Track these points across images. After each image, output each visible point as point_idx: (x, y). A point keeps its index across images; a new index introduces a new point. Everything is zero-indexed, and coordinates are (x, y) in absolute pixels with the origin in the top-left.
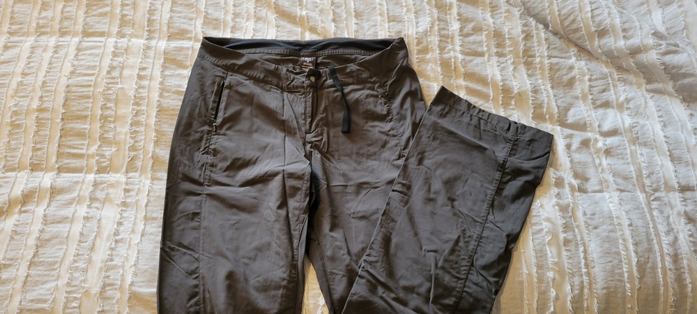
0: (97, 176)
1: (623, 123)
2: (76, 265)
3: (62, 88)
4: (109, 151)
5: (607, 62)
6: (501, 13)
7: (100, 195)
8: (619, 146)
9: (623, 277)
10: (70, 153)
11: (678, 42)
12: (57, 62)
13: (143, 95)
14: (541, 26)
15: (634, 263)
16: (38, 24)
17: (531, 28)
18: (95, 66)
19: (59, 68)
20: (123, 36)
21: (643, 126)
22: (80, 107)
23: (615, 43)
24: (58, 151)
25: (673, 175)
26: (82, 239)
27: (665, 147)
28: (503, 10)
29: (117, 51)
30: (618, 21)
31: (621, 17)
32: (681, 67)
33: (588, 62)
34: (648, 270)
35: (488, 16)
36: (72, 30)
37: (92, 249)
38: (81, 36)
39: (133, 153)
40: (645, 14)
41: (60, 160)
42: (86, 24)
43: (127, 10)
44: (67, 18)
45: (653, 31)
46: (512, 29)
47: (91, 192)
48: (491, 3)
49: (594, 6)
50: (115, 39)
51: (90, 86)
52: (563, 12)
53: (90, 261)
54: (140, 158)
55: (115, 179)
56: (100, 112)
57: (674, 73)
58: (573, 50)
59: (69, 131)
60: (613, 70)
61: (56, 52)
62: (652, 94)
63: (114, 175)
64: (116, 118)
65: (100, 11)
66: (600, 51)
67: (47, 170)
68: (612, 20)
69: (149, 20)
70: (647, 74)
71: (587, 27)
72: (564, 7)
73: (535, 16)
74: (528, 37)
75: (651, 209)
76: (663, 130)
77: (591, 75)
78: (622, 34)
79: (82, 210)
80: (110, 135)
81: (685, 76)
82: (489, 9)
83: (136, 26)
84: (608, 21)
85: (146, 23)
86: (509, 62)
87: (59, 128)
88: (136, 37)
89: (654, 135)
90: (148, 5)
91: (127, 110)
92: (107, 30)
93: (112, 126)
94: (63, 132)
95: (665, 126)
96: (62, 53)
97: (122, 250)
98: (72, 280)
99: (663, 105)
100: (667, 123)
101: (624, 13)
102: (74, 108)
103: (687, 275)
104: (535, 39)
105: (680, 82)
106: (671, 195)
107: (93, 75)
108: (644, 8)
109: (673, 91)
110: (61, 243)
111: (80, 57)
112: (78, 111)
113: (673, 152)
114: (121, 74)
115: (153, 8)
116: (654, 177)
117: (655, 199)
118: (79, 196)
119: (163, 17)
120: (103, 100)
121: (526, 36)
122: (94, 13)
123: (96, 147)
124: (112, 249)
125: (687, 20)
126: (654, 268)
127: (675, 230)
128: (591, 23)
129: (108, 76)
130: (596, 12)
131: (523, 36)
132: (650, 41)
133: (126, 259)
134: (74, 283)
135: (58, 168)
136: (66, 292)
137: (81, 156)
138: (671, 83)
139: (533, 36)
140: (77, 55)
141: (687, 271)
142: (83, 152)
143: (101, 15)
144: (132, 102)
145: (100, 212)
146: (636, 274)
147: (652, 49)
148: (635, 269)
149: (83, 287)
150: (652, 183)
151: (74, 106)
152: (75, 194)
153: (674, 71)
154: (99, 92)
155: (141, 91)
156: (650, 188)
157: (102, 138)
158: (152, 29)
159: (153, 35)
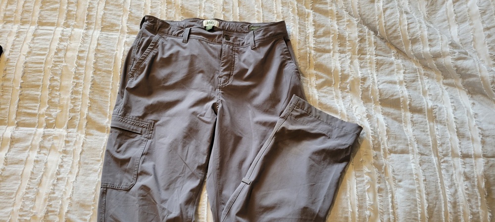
0: (46, 130)
1: (427, 105)
2: (27, 195)
3: (21, 65)
4: (55, 112)
5: (417, 61)
6: (344, 22)
7: (48, 144)
8: (422, 122)
9: (417, 217)
10: (26, 112)
11: (467, 51)
12: (18, 44)
13: (81, 71)
14: (372, 33)
15: (426, 208)
16: (5, 14)
17: (365, 34)
18: (46, 48)
19: (20, 48)
20: (68, 26)
21: (440, 109)
22: (34, 79)
23: (423, 49)
24: (17, 111)
25: (458, 145)
26: (33, 177)
27: (454, 125)
28: (345, 19)
29: (63, 37)
30: (426, 33)
31: (428, 30)
32: (468, 70)
33: (404, 61)
34: (435, 213)
35: (335, 23)
36: (30, 20)
37: (40, 184)
38: (37, 25)
39: (73, 114)
40: (446, 28)
41: (18, 117)
42: (41, 16)
43: (72, 7)
44: (27, 11)
45: (450, 42)
46: (351, 33)
47: (41, 142)
48: (337, 14)
49: (410, 21)
50: (62, 29)
51: (41, 63)
52: (388, 24)
53: (37, 193)
54: (77, 118)
55: (58, 133)
56: (49, 83)
57: (463, 74)
58: (394, 51)
59: (26, 96)
60: (421, 68)
61: (17, 36)
62: (447, 87)
63: (58, 130)
64: (61, 88)
65: (52, 6)
66: (412, 54)
67: (8, 124)
68: (422, 32)
69: (88, 15)
70: (445, 72)
71: (404, 36)
72: (389, 21)
73: (368, 25)
74: (362, 40)
75: (440, 169)
76: (453, 113)
77: (405, 70)
78: (428, 43)
79: (34, 155)
80: (56, 100)
81: (471, 76)
82: (336, 19)
83: (78, 20)
84: (419, 33)
85: (86, 17)
86: (348, 57)
87: (19, 94)
88: (78, 27)
89: (447, 116)
90: (88, 4)
91: (69, 82)
92: (56, 21)
93: (58, 94)
94: (21, 96)
95: (455, 110)
96: (22, 37)
97: (62, 186)
98: (24, 207)
99: (454, 95)
100: (457, 108)
101: (431, 27)
102: (30, 80)
103: (462, 217)
104: (367, 42)
105: (467, 80)
106: (456, 160)
107: (44, 55)
108: (445, 24)
109: (461, 85)
110: (17, 179)
111: (35, 41)
112: (33, 81)
113: (460, 129)
114: (65, 55)
115: (91, 6)
116: (445, 146)
117: (444, 162)
118: (31, 144)
119: (98, 13)
120: (51, 74)
121: (361, 39)
122: (47, 8)
123: (45, 108)
124: (54, 185)
125: (475, 34)
126: (439, 211)
127: (456, 185)
128: (407, 33)
129: (56, 56)
130: (411, 26)
131: (358, 39)
132: (448, 49)
133: (65, 193)
134: (25, 209)
135: (17, 123)
136: (19, 215)
137: (34, 115)
138: (460, 80)
139: (366, 40)
140: (33, 39)
141: (462, 214)
142: (36, 112)
143: (52, 10)
144: (73, 76)
145: (46, 157)
146: (426, 215)
147: (448, 55)
148: (426, 211)
149: (32, 213)
150: (443, 150)
151: (30, 77)
152: (29, 143)
153: (463, 72)
154: (49, 68)
155: (80, 68)
156: (442, 154)
157: (50, 102)
158: (90, 22)
159: (90, 26)
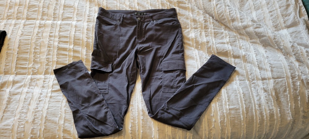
0: (32, 76)
1: (242, 54)
2: (22, 111)
3: (17, 41)
4: (37, 66)
5: (235, 31)
6: (195, 12)
7: (34, 84)
8: (240, 63)
9: (240, 113)
10: (21, 67)
11: (261, 24)
12: (15, 30)
13: (51, 43)
14: (211, 17)
15: (244, 108)
16: (7, 15)
17: (207, 18)
18: (31, 32)
19: (16, 32)
20: (43, 20)
21: (249, 55)
22: (25, 48)
23: (238, 24)
24: (16, 66)
25: (259, 74)
26: (25, 101)
27: (256, 63)
28: (196, 11)
29: (40, 26)
30: (239, 16)
31: (240, 14)
32: (261, 33)
33: (229, 31)
34: (250, 110)
35: (190, 14)
36: (22, 17)
37: (29, 104)
38: (26, 20)
39: (47, 67)
40: (250, 13)
41: (16, 70)
42: (28, 15)
43: (45, 9)
44: (20, 13)
45: (251, 20)
46: (200, 18)
47: (30, 82)
48: (191, 9)
49: (230, 10)
50: (40, 21)
51: (29, 40)
52: (219, 12)
53: (28, 109)
54: (50, 69)
55: (39, 77)
56: (33, 50)
57: (259, 36)
58: (223, 27)
59: (21, 58)
60: (238, 35)
61: (15, 26)
62: (252, 44)
63: (39, 75)
64: (40, 53)
65: (34, 9)
66: (233, 27)
67: (11, 74)
68: (237, 15)
69: (54, 13)
70: (250, 36)
71: (228, 18)
72: (219, 10)
73: (209, 14)
74: (206, 21)
75: (251, 87)
76: (256, 57)
77: (230, 36)
78: (240, 21)
79: (26, 90)
80: (38, 60)
81: (263, 36)
82: (191, 11)
83: (49, 16)
84: (235, 16)
85: (53, 14)
86: (199, 31)
87: (16, 57)
88: (49, 20)
89: (252, 59)
90: (54, 7)
91: (45, 49)
92: (36, 17)
93: (39, 56)
94: (18, 58)
95: (257, 55)
96: (17, 26)
97: (42, 104)
98: (21, 117)
99: (256, 48)
100: (257, 54)
101: (241, 13)
102: (23, 49)
103: (264, 112)
104: (209, 23)
105: (261, 39)
106: (259, 82)
107: (31, 35)
108: (249, 11)
109: (259, 42)
110: (17, 103)
111: (25, 28)
112: (24, 50)
113: (259, 65)
114: (42, 35)
115: (56, 8)
116: (252, 75)
117: (253, 83)
118: (24, 84)
119: (60, 12)
120: (34, 45)
121: (205, 21)
122: (31, 10)
123: (32, 64)
124: (38, 104)
125: (265, 15)
126: (252, 109)
127: (260, 95)
128: (229, 16)
129: (37, 36)
130: (231, 12)
131: (204, 21)
132: (250, 23)
133: (44, 107)
134: (22, 118)
135: (16, 73)
136: (19, 122)
137: (26, 68)
138: (258, 39)
139: (208, 21)
140: (24, 27)
141: (264, 110)
142: (27, 66)
143: (34, 11)
144: (47, 46)
145: (33, 90)
146: (245, 112)
147: (251, 26)
148: (245, 110)
149: (26, 120)
150: (252, 77)
151: (22, 48)
152: (23, 83)
153: (259, 34)
154: (33, 42)
155: (50, 41)
156: (251, 79)
157: (34, 61)
158: (55, 16)
159: (55, 19)
